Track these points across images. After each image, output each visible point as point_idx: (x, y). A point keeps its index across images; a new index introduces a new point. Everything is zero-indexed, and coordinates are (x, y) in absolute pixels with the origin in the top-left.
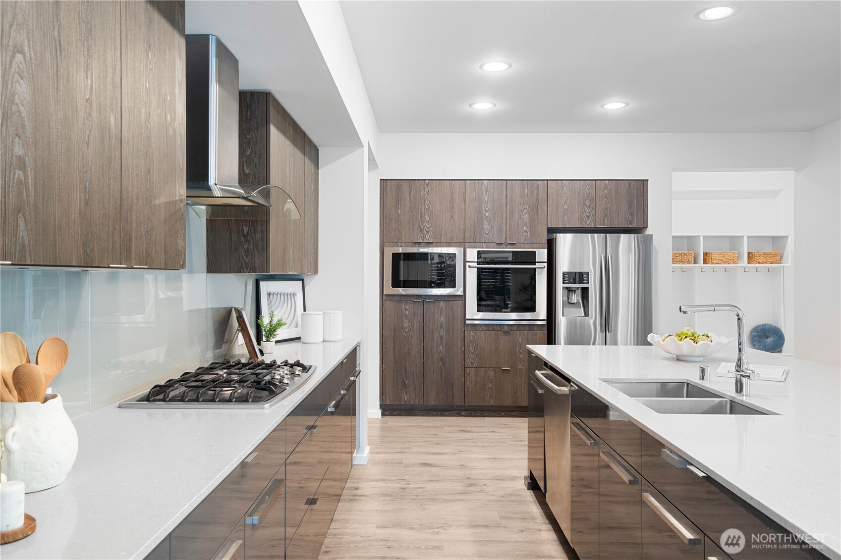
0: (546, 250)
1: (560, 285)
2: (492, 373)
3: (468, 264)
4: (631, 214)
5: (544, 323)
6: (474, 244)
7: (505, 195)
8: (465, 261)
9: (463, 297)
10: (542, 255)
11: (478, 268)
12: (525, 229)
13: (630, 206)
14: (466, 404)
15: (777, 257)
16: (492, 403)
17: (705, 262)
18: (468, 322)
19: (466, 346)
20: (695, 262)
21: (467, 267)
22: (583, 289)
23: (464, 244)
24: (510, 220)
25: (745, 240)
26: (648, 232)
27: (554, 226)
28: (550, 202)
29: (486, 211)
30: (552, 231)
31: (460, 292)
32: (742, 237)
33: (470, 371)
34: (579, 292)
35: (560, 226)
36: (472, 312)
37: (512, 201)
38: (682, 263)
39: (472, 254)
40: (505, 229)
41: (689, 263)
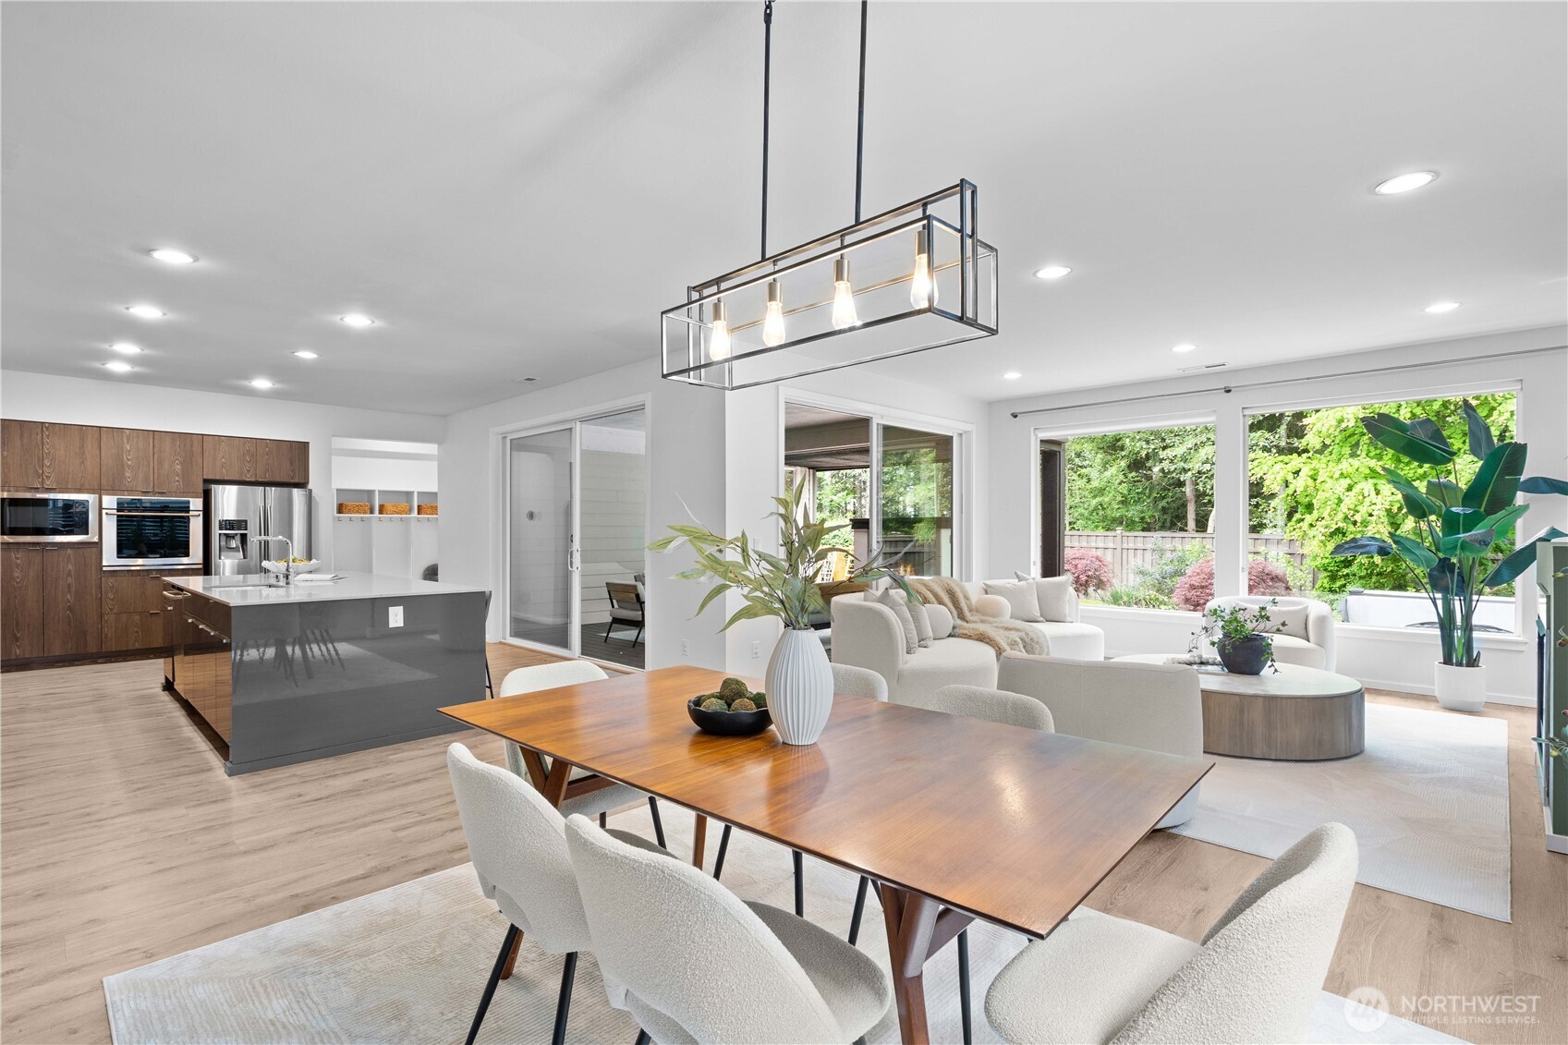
0: (202, 500)
1: (216, 531)
2: (137, 618)
3: (104, 511)
4: (292, 471)
5: (201, 566)
6: (112, 491)
7: (151, 445)
8: (101, 508)
9: (99, 545)
10: (196, 504)
11: (118, 516)
12: (177, 478)
13: (292, 464)
14: (104, 650)
15: (434, 510)
16: (137, 646)
17: (381, 512)
18: (104, 569)
19: (103, 593)
20: (372, 512)
21: (104, 516)
22: (242, 535)
23: (99, 491)
24: (158, 469)
25: (416, 495)
26: (310, 486)
27: (210, 477)
28: (206, 454)
29: (129, 460)
30: (207, 482)
31: (96, 539)
32: (413, 492)
33: (110, 618)
34: (238, 538)
35: (218, 478)
36: (110, 558)
37: (160, 451)
38: (360, 513)
39: (110, 501)
40: (152, 479)
41: (365, 513)
